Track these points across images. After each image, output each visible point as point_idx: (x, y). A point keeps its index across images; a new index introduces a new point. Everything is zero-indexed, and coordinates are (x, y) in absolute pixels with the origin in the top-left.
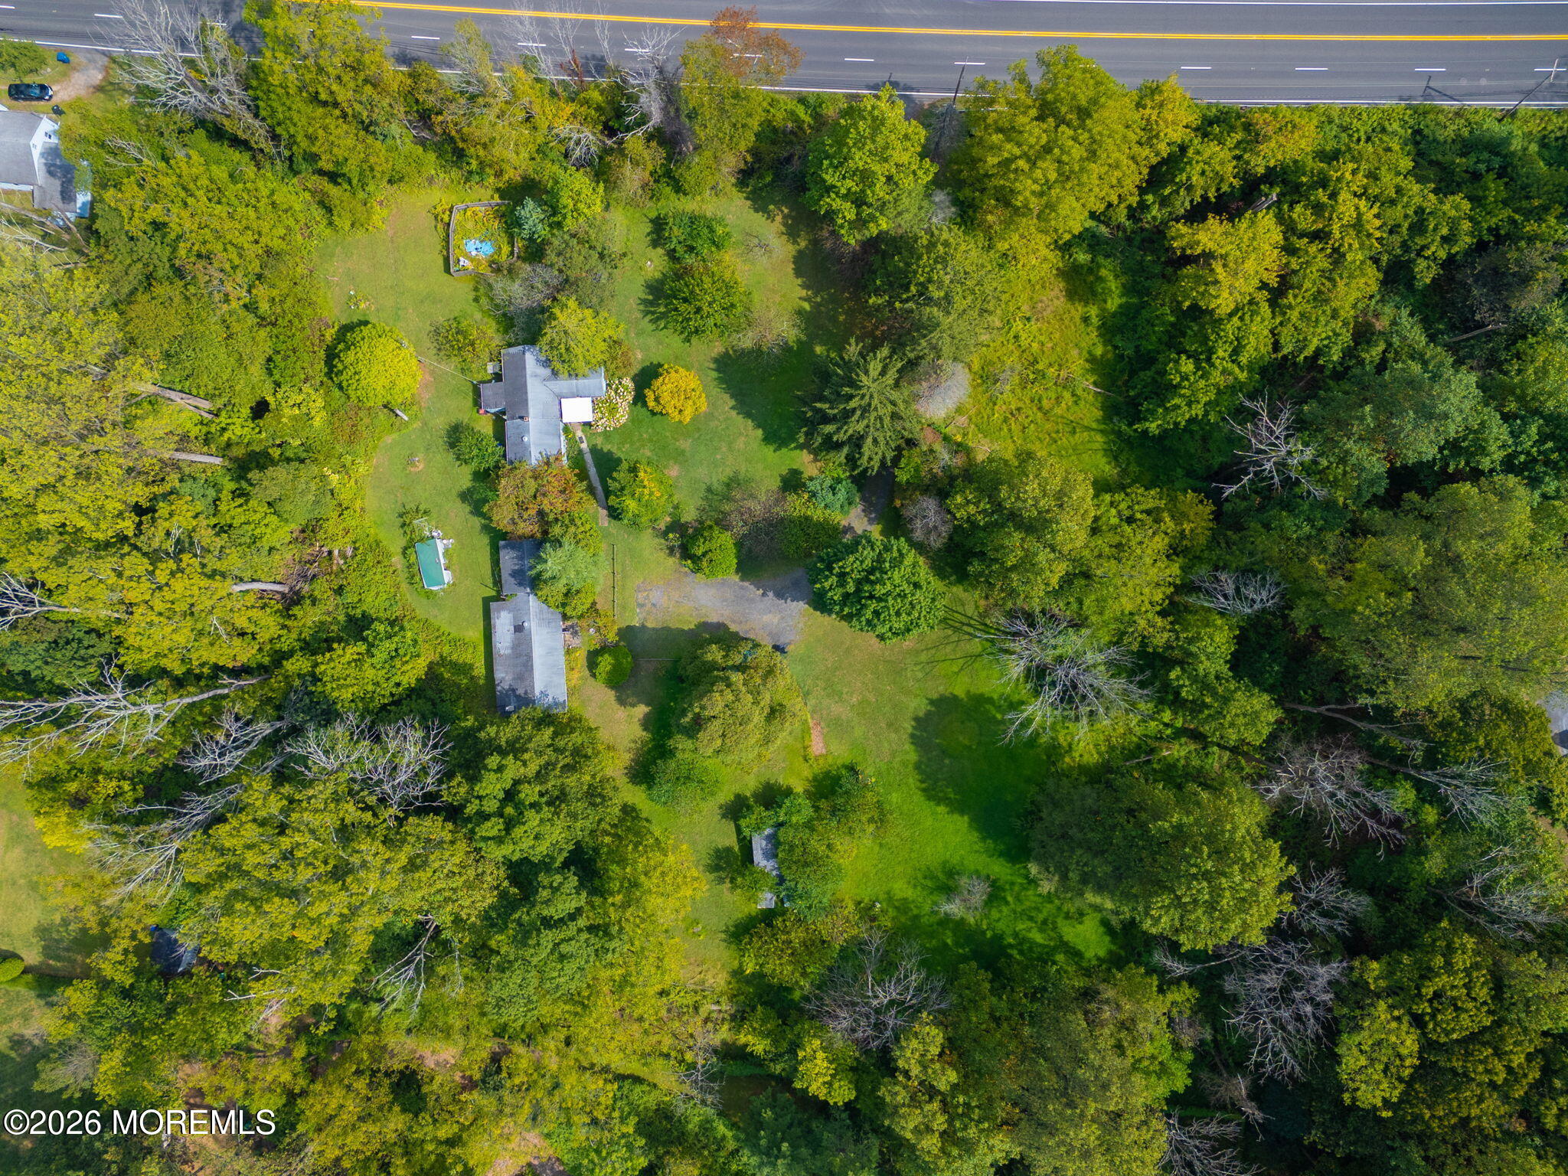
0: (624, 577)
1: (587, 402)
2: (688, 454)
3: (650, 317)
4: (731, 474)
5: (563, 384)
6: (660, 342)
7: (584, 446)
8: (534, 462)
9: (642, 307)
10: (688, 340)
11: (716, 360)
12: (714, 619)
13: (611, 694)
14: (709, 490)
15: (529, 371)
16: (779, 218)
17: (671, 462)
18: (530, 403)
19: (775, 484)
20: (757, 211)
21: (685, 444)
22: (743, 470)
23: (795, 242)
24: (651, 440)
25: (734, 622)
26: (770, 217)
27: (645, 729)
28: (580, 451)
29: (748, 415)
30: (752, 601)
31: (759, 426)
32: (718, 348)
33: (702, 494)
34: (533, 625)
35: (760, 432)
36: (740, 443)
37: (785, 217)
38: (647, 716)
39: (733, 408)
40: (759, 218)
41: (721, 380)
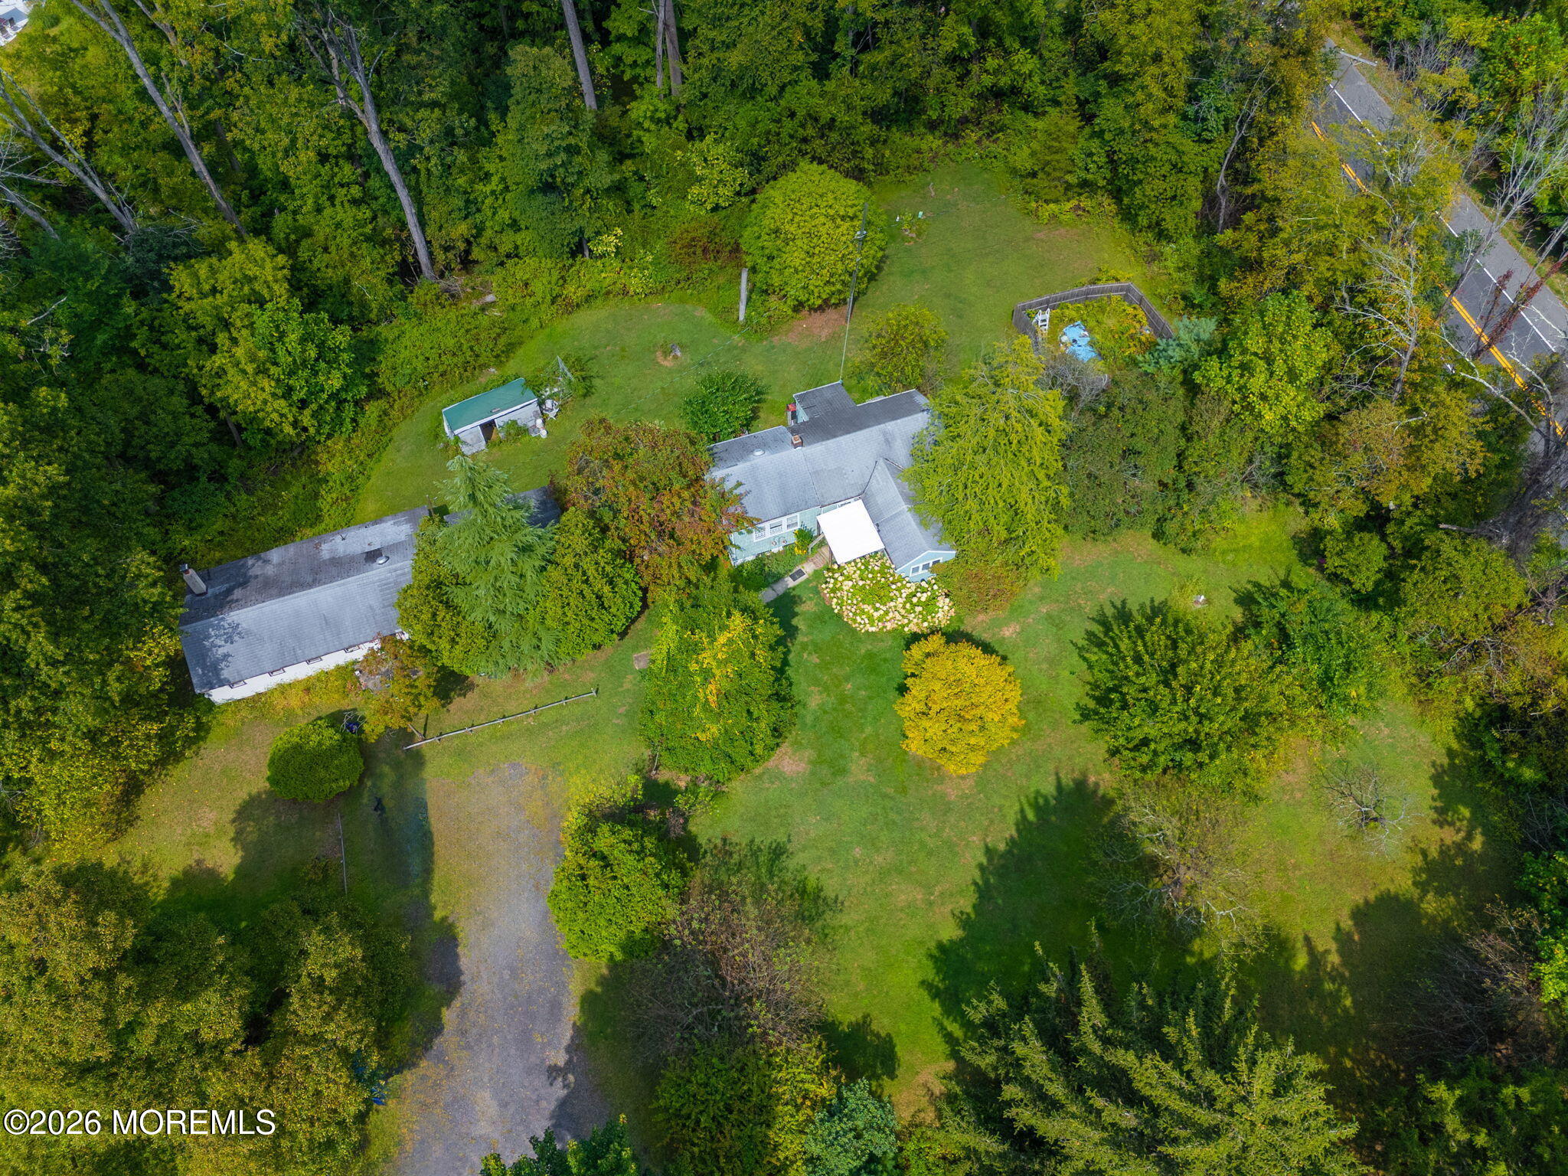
0: (530, 732)
1: (873, 543)
2: (840, 782)
3: (1097, 629)
4: (829, 893)
5: (890, 492)
6: (1053, 662)
7: (790, 583)
8: (717, 474)
9: (1110, 612)
10: (1086, 715)
11: (1081, 785)
12: (467, 959)
13: (258, 783)
14: (778, 852)
15: (890, 426)
16: (1450, 836)
17: (809, 753)
18: (831, 443)
19: (844, 1011)
20: (1437, 780)
21: (859, 769)
22: (845, 919)
23: (1423, 887)
24: (843, 700)
25: (463, 1014)
26: (1443, 816)
27: (175, 883)
28: (778, 578)
29: (984, 893)
30: (524, 1041)
31: (965, 923)
32: (1106, 779)
33: (764, 840)
34: (380, 570)
35: (950, 932)
36: (905, 893)
37: (1460, 848)
38: (212, 875)
39: (989, 852)
40: (1423, 793)
41: (1042, 809)
